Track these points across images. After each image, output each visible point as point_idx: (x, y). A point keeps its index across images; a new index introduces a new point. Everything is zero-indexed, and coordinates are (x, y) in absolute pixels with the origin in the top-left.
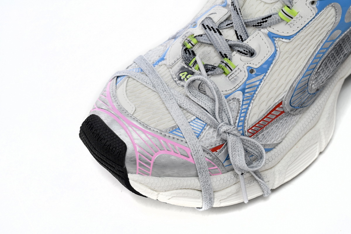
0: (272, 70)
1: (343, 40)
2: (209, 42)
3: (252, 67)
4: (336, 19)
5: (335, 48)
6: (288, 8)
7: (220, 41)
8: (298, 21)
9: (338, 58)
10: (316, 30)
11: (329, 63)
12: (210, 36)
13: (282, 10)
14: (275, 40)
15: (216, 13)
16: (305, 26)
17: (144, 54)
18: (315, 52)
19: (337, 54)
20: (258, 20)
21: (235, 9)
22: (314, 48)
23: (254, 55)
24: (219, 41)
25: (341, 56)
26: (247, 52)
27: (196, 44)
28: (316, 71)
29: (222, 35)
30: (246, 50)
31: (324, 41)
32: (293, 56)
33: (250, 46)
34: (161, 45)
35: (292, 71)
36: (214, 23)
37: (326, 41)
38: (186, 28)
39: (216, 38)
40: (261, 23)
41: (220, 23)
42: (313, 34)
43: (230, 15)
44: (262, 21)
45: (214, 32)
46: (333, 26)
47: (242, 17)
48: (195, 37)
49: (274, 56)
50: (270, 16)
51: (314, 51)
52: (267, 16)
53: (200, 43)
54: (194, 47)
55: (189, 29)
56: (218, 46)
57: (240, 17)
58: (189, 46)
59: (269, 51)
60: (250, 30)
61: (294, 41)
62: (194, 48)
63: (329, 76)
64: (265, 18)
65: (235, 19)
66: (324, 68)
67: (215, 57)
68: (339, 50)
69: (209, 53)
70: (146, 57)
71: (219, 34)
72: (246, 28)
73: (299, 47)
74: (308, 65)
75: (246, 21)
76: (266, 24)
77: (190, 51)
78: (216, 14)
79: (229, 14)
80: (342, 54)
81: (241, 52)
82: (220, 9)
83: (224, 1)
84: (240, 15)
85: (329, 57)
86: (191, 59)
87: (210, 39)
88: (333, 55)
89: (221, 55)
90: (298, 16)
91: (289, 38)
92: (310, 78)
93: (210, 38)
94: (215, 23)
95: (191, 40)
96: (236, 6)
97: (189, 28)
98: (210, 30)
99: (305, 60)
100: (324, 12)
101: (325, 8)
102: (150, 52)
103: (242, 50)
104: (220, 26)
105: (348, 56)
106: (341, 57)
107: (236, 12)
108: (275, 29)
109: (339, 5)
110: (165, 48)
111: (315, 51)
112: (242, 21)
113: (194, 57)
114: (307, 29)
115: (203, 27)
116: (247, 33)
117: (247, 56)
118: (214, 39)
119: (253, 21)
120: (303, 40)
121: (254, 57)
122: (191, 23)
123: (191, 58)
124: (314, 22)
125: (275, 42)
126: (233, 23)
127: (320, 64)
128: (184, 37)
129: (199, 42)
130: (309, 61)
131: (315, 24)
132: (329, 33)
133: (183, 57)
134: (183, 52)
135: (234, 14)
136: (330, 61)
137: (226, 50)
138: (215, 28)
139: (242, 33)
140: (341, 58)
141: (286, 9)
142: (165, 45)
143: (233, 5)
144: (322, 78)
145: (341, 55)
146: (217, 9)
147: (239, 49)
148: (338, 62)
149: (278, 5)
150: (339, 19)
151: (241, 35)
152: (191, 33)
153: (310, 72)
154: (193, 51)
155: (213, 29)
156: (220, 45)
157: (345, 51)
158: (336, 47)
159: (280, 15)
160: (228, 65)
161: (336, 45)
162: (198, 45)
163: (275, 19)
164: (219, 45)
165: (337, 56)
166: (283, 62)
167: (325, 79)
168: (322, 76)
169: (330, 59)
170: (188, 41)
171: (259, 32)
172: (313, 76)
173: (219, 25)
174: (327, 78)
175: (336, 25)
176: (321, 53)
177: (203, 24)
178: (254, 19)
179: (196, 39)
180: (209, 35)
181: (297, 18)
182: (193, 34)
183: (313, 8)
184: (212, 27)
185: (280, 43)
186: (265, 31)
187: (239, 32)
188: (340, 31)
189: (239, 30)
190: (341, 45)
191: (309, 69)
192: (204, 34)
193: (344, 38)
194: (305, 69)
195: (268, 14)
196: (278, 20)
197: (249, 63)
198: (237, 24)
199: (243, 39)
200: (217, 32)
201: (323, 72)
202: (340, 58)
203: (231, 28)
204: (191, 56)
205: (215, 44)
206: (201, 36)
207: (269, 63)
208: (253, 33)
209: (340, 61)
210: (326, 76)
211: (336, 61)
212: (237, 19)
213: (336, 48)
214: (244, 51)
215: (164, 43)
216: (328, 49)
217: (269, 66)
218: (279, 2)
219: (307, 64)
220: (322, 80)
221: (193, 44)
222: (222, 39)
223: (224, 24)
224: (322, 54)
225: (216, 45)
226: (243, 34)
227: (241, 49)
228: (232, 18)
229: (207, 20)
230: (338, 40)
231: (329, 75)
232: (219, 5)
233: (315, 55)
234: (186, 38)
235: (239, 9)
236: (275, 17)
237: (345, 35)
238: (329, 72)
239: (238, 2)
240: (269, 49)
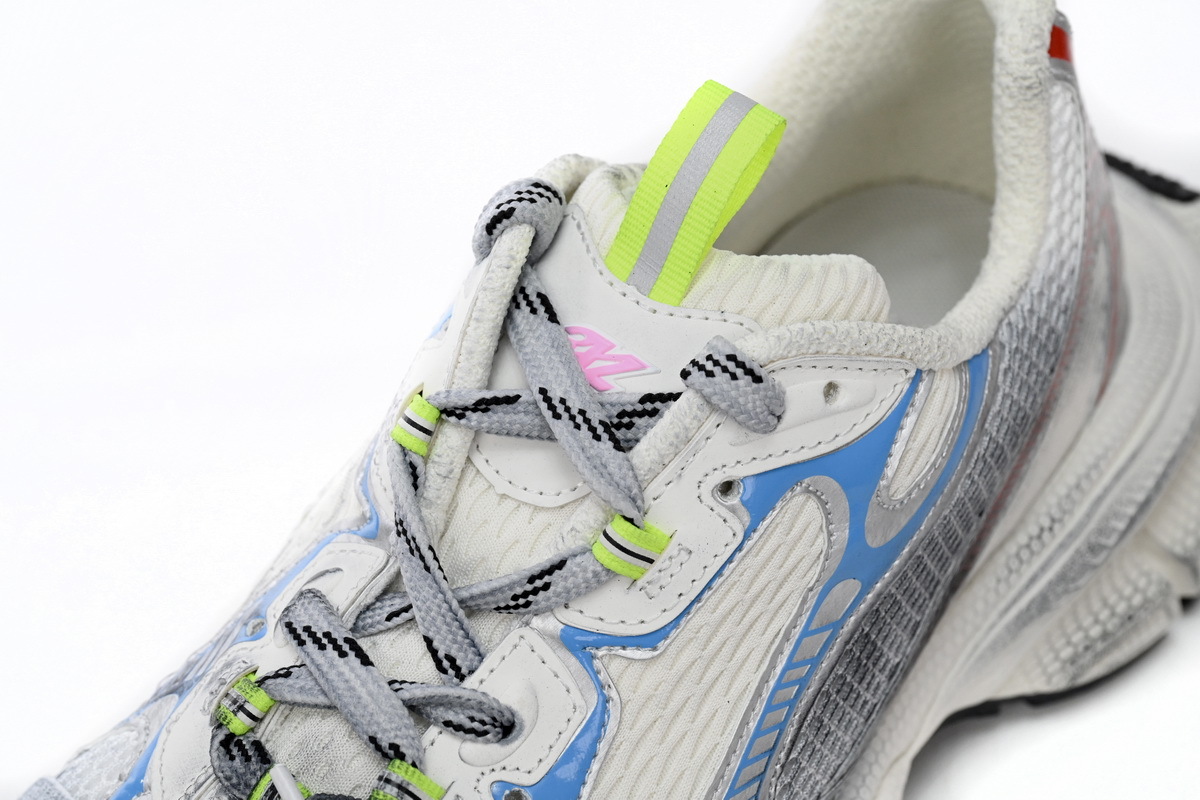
0: (596, 782)
1: (874, 615)
2: (321, 700)
3: (514, 781)
4: (829, 540)
5: (846, 653)
6: (629, 524)
7: (364, 690)
8: (675, 569)
9: (867, 689)
10: (757, 596)
11: (832, 715)
12: (323, 675)
13: (606, 535)
14: (593, 657)
15: (339, 570)
16: (708, 586)
17: (58, 772)
18: (767, 682)
19: (858, 675)
20: (511, 586)
21: (415, 550)
22: (759, 666)
23: (514, 733)
24: (362, 691)
25: (877, 680)
26: (483, 723)
27: (267, 713)
28: (782, 761)
29: (371, 664)
30: (478, 716)
31: (798, 631)
32: (677, 714)
33: (492, 695)
34: (126, 723)
35: (683, 772)
36: (332, 618)
37: (805, 633)
38: (222, 640)
39: (347, 681)
40: (525, 594)
41: (361, 609)
42: (747, 612)
43: (398, 574)
44: (529, 587)
45: (336, 653)
46: (823, 570)
47: (445, 578)
48: (261, 682)
49: (597, 724)
50: (561, 565)
51: (762, 678)
52: (548, 566)
53: (282, 707)
54: (263, 726)
55: (235, 648)
56: (358, 712)
57: (436, 582)
58: (238, 724)
59: (575, 708)
60: (486, 628)
61: (672, 650)
62: (261, 731)
63: (840, 766)
64: (541, 576)
65: (417, 589)
66: (812, 742)
67: (353, 759)
68: (864, 655)
69: (326, 747)
70: (64, 784)
71: (358, 661)
72: (466, 621)
73: (695, 672)
74: (746, 740)
75: (465, 594)
76: (549, 599)
77: (247, 747)
78: (338, 574)
79: (391, 571)
80: (880, 671)
81: (458, 728)
82: (353, 551)
83: (368, 515)
84: (439, 574)
85: (828, 694)
86: (254, 782)
87: (326, 688)
88: (841, 682)
89: (378, 748)
90: (672, 549)
91: (650, 640)
92: (762, 790)
93: (322, 681)
94: (340, 612)
95: (247, 697)
96: (414, 539)
97: (234, 643)
98: (322, 647)
99: (728, 721)
100: (778, 520)
101: (779, 505)
102: (84, 757)
103: (461, 718)
104: (361, 623)
105: (906, 673)
106: (878, 683)
107: (416, 560)
108: (586, 613)
109: (835, 485)
110: (143, 738)
111: (765, 680)
112: (449, 595)
113: (267, 771)
114: (719, 595)
115: (290, 637)
116: (476, 641)
117: (488, 742)
118: (342, 685)
119: (492, 592)
120: (709, 640)
121: (516, 738)
122: (240, 615)
123: (254, 773)
124: (742, 566)
125: (597, 663)
126: (410, 607)
127: (795, 726)
128: (214, 686)
129: (281, 702)
130: (745, 722)
131: (749, 574)
132: (813, 597)
133: (220, 775)
134: (215, 755)
135: (410, 570)
136: (832, 706)
137: (394, 726)
138: (339, 635)
139: (455, 646)
140: (877, 688)
141: (620, 530)
142: (142, 722)
143: (405, 532)
144: (811, 782)
145: (877, 673)
146: (342, 551)
147: (451, 716)
148: (870, 703)
149: (587, 517)
150: (842, 535)
151: (453, 653)
152: (244, 666)
153: (758, 767)
154: (258, 746)
155: (333, 641)
156: (370, 710)
157: (891, 655)
158: (848, 647)
159: (598, 557)
160: (411, 789)
161: (847, 643)
162: (279, 712)
163: (580, 575)
164: (365, 707)
165: (860, 683)
166: (639, 742)
167: (824, 782)
168: (811, 776)
169: (835, 700)
170: (235, 702)
171: (525, 631)
172: (774, 779)
173: (358, 618)
174: (832, 777)
175: (834, 564)
176: (793, 683)
177: (289, 625)
178: (495, 584)
179: (267, 691)
180: (318, 667)
181: (671, 558)
182: (253, 669)
183: (732, 510)
184: (327, 635)
185: (613, 665)
186: (550, 624)
187: (443, 642)
188: (856, 581)
189: (439, 633)
190: (867, 635)
191: (751, 756)
192: (298, 664)
193: (875, 608)
194: (733, 758)
195: (550, 556)
196: (596, 574)
197: (497, 767)
198: (429, 610)
199: (464, 671)
200: (352, 654)
201: (810, 756)
202: (873, 687)
203: (409, 626)
204: (254, 765)
205: (346, 707)
206: (288, 674)
207: (582, 755)
208: (501, 641)
209: (875, 701)
210: (827, 769)
211: (861, 701)
212: (427, 592)
213: (851, 650)
214: (472, 719)
215: (138, 713)
216: (815, 662)
217: (584, 769)
218: (587, 502)
219: (739, 736)
220: (813, 788)
221: (255, 713)
222: (375, 681)
223: (378, 611)
224: (797, 687)
225: (352, 709)
226: (460, 650)
227: (457, 713)
228: (406, 584)
229: (303, 604)
230: (853, 619)
231: (838, 762)
232: (350, 531)
233: (766, 695)
234: (223, 689)
235: (431, 548)
236: (579, 565)
237: (879, 595)
238: (836, 752)
239: (421, 519)
240: (575, 694)
